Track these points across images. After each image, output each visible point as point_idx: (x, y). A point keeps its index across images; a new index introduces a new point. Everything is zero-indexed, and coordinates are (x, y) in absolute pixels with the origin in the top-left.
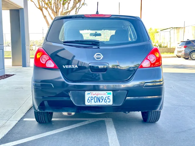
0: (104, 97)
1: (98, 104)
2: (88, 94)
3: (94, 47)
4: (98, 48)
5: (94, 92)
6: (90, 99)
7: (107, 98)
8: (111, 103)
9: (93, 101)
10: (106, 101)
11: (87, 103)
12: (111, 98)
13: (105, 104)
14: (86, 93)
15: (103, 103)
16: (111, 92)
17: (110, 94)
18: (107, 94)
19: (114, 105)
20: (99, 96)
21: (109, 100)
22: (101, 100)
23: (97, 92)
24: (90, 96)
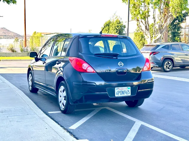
1: (123, 95)
2: (117, 89)
3: (114, 58)
4: (117, 58)
5: (120, 88)
6: (118, 92)
7: (128, 91)
8: (130, 95)
9: (119, 94)
10: (127, 93)
11: (116, 96)
12: (130, 91)
13: (127, 95)
14: (116, 88)
15: (125, 95)
16: (130, 87)
18: (127, 89)
20: (123, 90)
21: (128, 93)
22: (124, 93)
23: (122, 88)
24: (118, 90)
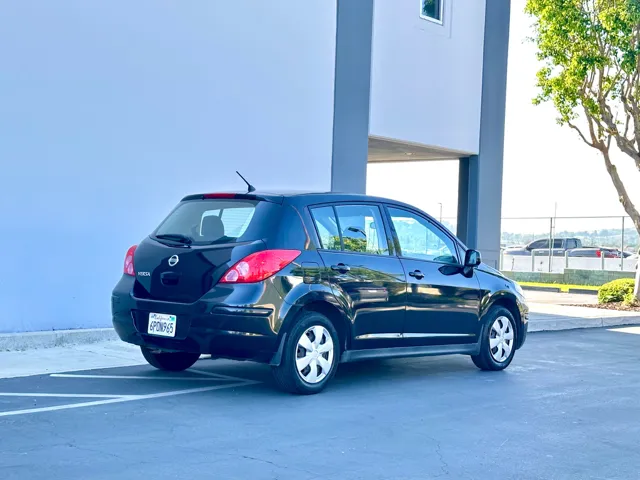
0: (168, 322)
1: (160, 333)
3: (185, 246)
4: (189, 248)
5: (158, 315)
6: (153, 324)
7: (170, 325)
8: (173, 335)
9: (155, 328)
10: (168, 330)
11: (150, 332)
12: (174, 326)
13: (167, 335)
14: (151, 314)
15: (164, 334)
17: (173, 319)
18: (170, 319)
19: (177, 338)
20: (163, 321)
21: (171, 330)
22: (163, 329)
23: (161, 315)
24: (154, 320)
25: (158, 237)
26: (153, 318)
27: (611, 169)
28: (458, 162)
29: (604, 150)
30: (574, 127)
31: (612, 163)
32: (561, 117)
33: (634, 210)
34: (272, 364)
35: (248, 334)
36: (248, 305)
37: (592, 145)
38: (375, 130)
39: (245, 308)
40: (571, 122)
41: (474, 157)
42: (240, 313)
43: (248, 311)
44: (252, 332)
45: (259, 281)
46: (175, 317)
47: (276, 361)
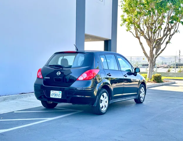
0: (58, 94)
1: (55, 97)
4: (62, 69)
5: (54, 91)
8: (61, 97)
9: (53, 95)
11: (51, 97)
13: (58, 97)
14: (51, 91)
15: (57, 97)
17: (60, 92)
19: (62, 98)
20: (56, 93)
21: (60, 96)
23: (55, 91)
24: (53, 93)
25: (50, 66)
26: (52, 92)
27: (141, 44)
28: (104, 41)
29: (139, 38)
30: (131, 32)
31: (141, 42)
32: (127, 29)
33: (147, 55)
34: (94, 106)
35: (87, 97)
36: (87, 87)
37: (136, 37)
38: (87, 32)
39: (86, 88)
40: (130, 30)
41: (110, 40)
42: (84, 90)
43: (87, 89)
44: (88, 96)
45: (90, 80)
46: (61, 92)
47: (95, 105)
